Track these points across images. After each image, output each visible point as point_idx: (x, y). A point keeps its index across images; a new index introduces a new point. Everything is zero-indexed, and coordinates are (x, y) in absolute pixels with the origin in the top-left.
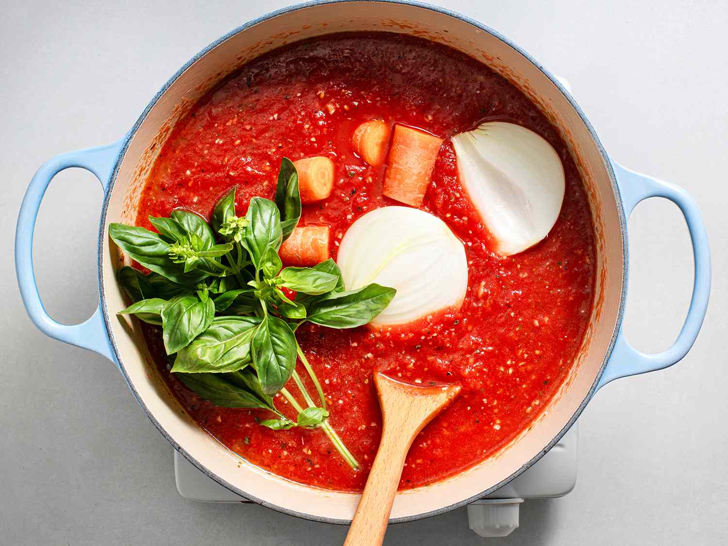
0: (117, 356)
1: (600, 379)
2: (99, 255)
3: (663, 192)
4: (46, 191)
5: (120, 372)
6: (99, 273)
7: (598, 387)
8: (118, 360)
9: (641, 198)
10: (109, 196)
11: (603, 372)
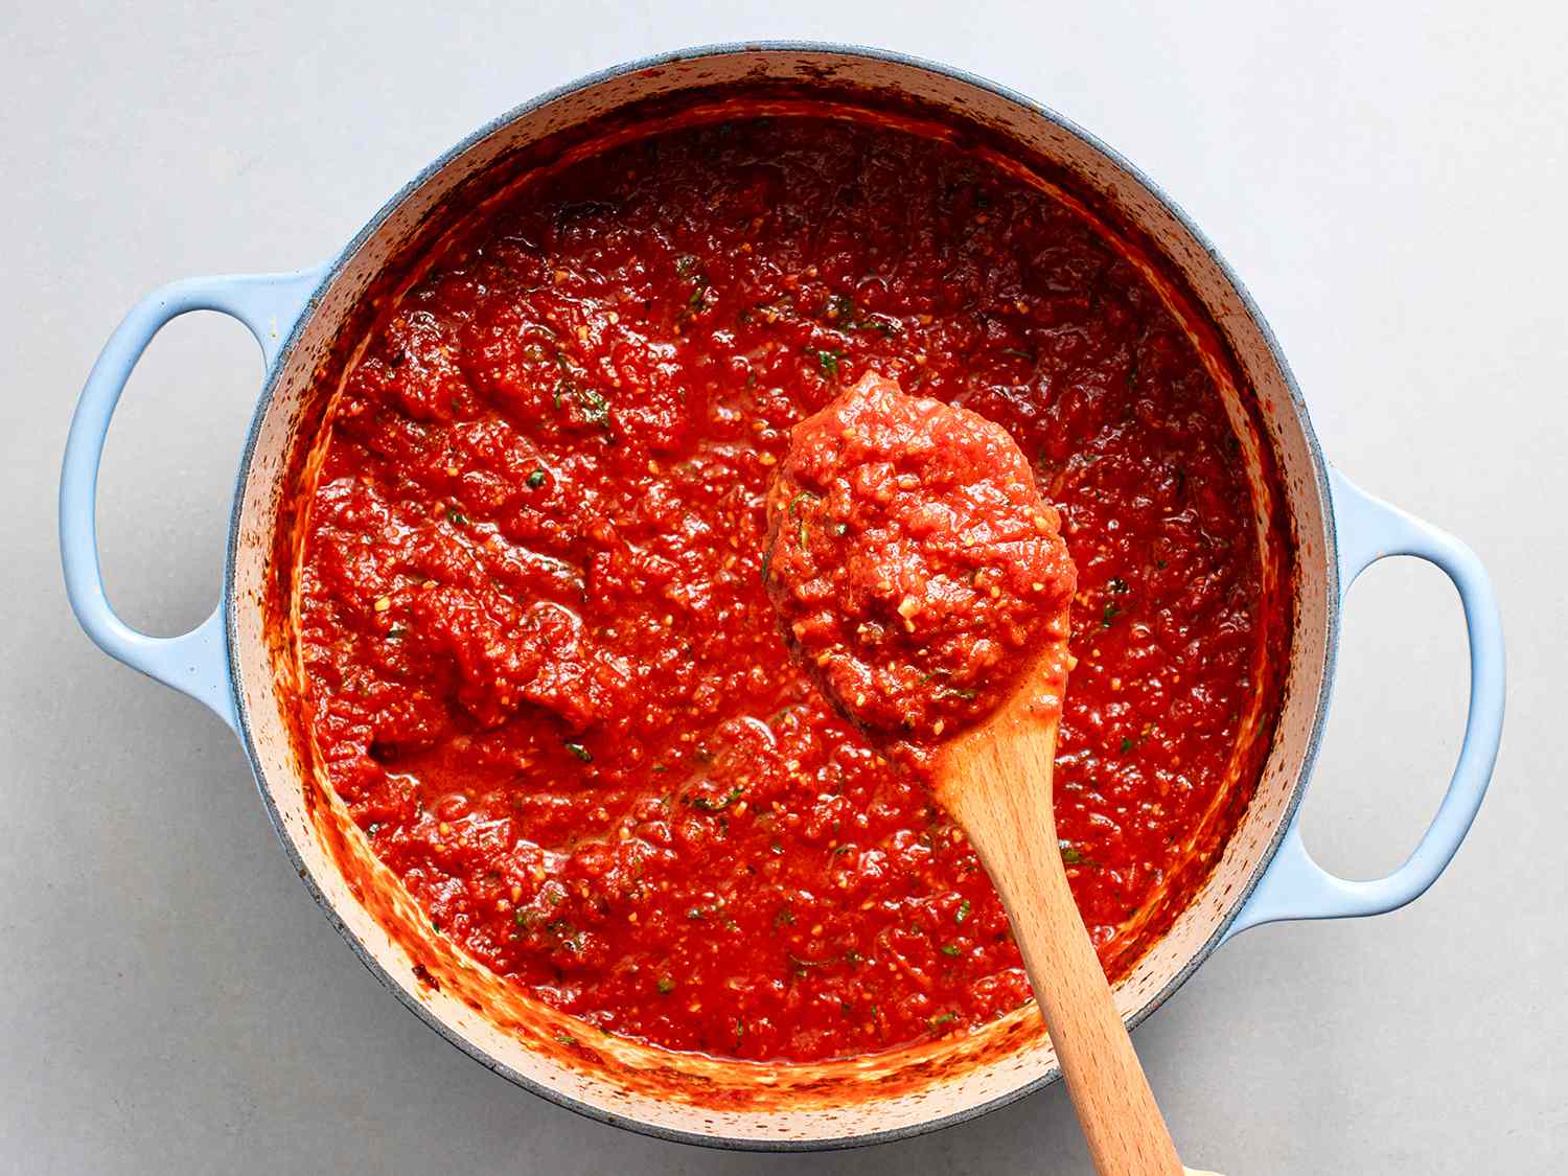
0: (241, 717)
1: (1235, 917)
2: (236, 501)
3: (1428, 550)
4: (146, 351)
5: (242, 749)
6: (231, 538)
7: (1228, 933)
8: (243, 724)
9: (1380, 554)
10: (275, 382)
11: (1245, 903)
